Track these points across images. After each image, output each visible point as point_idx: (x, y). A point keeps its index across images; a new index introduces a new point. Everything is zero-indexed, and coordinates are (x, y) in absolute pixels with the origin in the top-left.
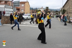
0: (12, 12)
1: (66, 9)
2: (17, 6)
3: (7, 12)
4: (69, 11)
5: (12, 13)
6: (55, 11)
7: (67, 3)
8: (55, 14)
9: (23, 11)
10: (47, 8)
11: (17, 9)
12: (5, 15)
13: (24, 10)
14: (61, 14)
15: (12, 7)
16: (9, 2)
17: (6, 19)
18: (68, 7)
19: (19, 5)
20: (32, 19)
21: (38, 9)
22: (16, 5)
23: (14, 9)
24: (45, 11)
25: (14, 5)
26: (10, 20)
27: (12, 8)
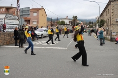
0: (18, 25)
1: (105, 19)
2: (26, 16)
3: (9, 26)
4: (109, 22)
5: (18, 27)
6: (88, 22)
7: (107, 10)
8: (89, 27)
9: (35, 23)
10: (75, 17)
11: (25, 21)
12: (6, 30)
13: (38, 22)
14: (97, 27)
15: (17, 18)
16: (12, 10)
17: (8, 38)
18: (108, 16)
19: (29, 14)
20: (51, 37)
21: (60, 20)
22: (23, 14)
23: (20, 20)
24: (72, 23)
25: (21, 14)
26: (15, 39)
27: (18, 20)
